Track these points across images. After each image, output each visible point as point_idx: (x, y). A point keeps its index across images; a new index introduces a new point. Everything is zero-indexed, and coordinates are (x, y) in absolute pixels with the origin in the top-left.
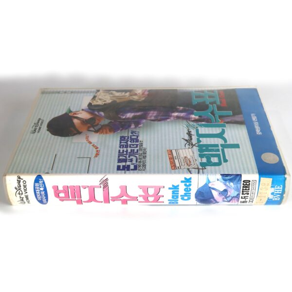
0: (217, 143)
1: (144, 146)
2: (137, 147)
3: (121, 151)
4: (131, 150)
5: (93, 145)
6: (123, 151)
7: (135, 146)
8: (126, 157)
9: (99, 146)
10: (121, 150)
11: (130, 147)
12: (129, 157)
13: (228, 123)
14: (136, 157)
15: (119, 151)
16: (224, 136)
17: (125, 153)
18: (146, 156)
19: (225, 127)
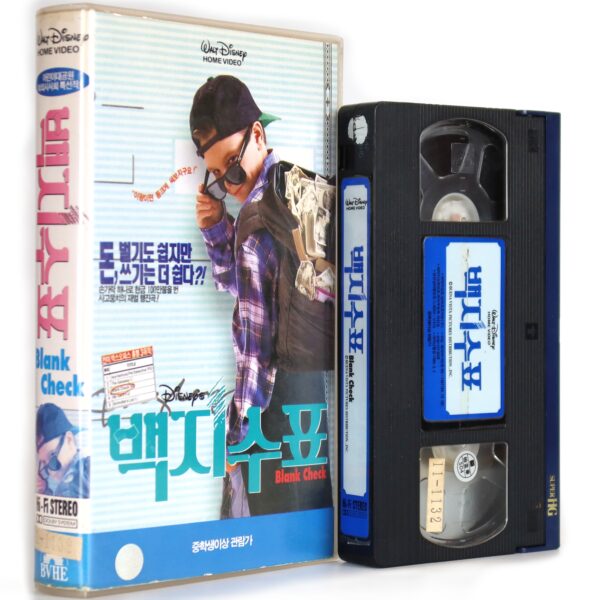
0: (169, 452)
1: (163, 297)
2: (161, 281)
3: (149, 248)
4: (153, 270)
5: (166, 186)
6: (152, 253)
7: (164, 277)
8: (134, 259)
9: (163, 198)
10: (154, 248)
11: (161, 267)
12: (134, 266)
13: (227, 482)
14: (134, 281)
15: (152, 244)
16: (190, 470)
17: (145, 257)
18: (136, 301)
19: (215, 475)
